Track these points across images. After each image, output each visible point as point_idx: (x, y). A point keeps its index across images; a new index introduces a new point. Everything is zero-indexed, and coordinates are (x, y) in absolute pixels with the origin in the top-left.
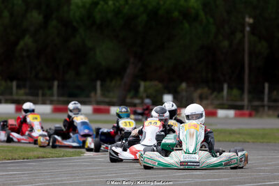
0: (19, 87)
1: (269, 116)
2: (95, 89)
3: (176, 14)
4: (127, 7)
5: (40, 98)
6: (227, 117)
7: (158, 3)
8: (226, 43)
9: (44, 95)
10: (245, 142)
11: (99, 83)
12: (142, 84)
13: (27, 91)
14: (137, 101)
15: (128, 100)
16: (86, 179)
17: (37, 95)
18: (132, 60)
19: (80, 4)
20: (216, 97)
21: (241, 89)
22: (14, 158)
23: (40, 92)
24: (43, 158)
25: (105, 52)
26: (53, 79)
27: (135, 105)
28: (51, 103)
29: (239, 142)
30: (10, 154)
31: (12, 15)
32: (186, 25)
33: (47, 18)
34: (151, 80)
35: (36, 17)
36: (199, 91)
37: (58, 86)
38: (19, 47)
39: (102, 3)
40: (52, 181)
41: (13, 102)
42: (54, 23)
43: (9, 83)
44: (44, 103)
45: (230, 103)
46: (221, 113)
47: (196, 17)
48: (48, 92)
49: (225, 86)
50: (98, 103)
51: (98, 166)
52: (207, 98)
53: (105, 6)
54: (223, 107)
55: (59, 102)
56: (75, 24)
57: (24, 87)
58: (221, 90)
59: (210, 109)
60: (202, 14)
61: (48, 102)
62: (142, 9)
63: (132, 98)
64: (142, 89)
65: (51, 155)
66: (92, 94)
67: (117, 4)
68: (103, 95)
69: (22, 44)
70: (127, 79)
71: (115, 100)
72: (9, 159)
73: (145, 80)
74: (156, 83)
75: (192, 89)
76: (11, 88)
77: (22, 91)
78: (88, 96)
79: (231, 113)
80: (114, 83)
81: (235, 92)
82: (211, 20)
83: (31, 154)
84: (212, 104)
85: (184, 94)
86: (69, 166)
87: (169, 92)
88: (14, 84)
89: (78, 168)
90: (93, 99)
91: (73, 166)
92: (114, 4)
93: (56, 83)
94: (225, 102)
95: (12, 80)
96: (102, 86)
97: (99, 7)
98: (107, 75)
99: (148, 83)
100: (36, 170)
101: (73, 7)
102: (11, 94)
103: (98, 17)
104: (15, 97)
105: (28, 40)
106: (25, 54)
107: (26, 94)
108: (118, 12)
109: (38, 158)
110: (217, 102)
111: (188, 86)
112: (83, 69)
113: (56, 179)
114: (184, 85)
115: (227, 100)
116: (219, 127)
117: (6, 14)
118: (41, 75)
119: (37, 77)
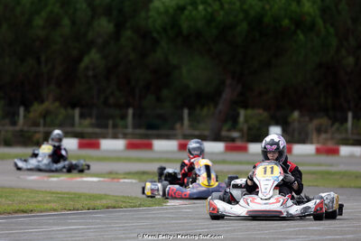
0: (82, 116)
2: (181, 119)
3: (286, 22)
4: (222, 13)
5: (110, 131)
6: (352, 156)
7: (263, 8)
9: (115, 126)
11: (186, 112)
12: (242, 113)
13: (94, 121)
14: (235, 134)
15: (224, 133)
17: (106, 126)
18: (228, 82)
19: (162, 9)
20: (338, 129)
22: (76, 207)
23: (111, 122)
24: (114, 208)
25: (194, 71)
26: (128, 105)
27: (233, 140)
28: (125, 136)
30: (72, 203)
31: (73, 23)
32: (301, 37)
33: (119, 27)
34: (253, 107)
35: (104, 25)
36: (316, 122)
37: (134, 115)
38: (83, 65)
39: (190, 8)
41: (75, 135)
42: (128, 33)
43: (70, 111)
44: (115, 137)
45: (356, 137)
46: (345, 150)
47: (313, 26)
48: (120, 123)
49: (350, 115)
50: (185, 137)
51: (185, 218)
52: (326, 132)
53: (194, 13)
54: (347, 142)
55: (134, 136)
56: (155, 35)
57: (90, 116)
59: (330, 145)
60: (320, 22)
61: (120, 135)
62: (241, 16)
63: (229, 130)
64: (241, 119)
65: (124, 204)
66: (178, 126)
67: (209, 10)
68: (192, 126)
69: (86, 60)
70: (222, 107)
71: (206, 133)
72: (70, 210)
73: (246, 107)
74: (261, 111)
75: (307, 119)
76: (73, 118)
77: (87, 122)
78: (173, 128)
79: (357, 150)
80: (205, 111)
82: (332, 30)
83: (98, 203)
84: (332, 139)
85: (296, 125)
87: (277, 123)
88: (77, 112)
89: (158, 222)
90: (179, 132)
91: (153, 218)
92: (205, 9)
93: (130, 111)
94: (350, 136)
95: (73, 106)
96: (190, 115)
97: (186, 13)
98: (197, 101)
99: (250, 112)
100: (105, 224)
101: (152, 13)
102: (73, 125)
103: (185, 26)
104: (78, 129)
105: (94, 56)
106: (90, 73)
107: (92, 125)
108: (210, 19)
109: (108, 208)
110: (338, 136)
111: (302, 115)
112: (165, 92)
114: (296, 114)
115: (352, 134)
116: (342, 168)
117: (66, 21)
118: (111, 100)
119: (106, 103)
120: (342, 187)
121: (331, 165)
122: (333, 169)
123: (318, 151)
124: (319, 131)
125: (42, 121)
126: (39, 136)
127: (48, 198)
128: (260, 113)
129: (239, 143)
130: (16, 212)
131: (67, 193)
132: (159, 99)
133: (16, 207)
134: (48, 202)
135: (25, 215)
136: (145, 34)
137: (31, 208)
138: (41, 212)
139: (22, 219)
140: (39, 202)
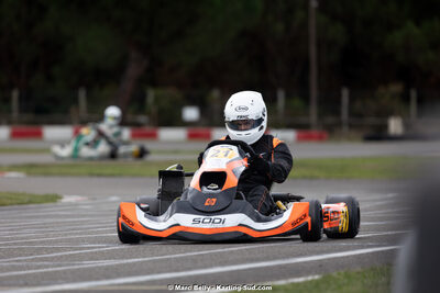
1: (350, 139)
2: (76, 101)
10: (312, 178)
11: (82, 94)
14: (142, 119)
15: (129, 117)
16: (66, 235)
18: (134, 55)
21: (306, 99)
28: (9, 123)
29: (304, 178)
37: (21, 98)
40: (13, 239)
49: (281, 94)
51: (84, 216)
63: (135, 113)
64: (150, 99)
70: (128, 85)
73: (154, 84)
78: (66, 112)
79: (290, 135)
81: (297, 103)
85: (215, 106)
87: (191, 102)
89: (52, 220)
93: (15, 94)
94: (280, 118)
96: (89, 97)
98: (96, 79)
99: (160, 92)
112: (57, 70)
114: (216, 94)
128: (171, 93)
129: (148, 129)
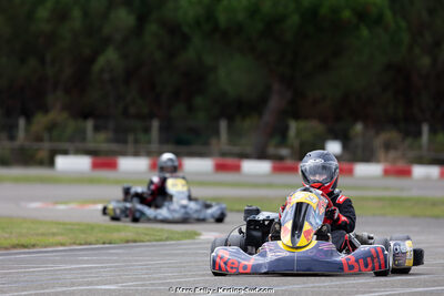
0: (97, 129)
2: (217, 133)
3: (347, 14)
4: (268, 2)
5: (130, 147)
6: (427, 179)
8: (426, 61)
9: (136, 141)
11: (223, 125)
12: (293, 126)
13: (110, 135)
14: (284, 152)
15: (271, 150)
17: (125, 142)
20: (410, 146)
22: (89, 240)
23: (131, 138)
24: (135, 241)
25: (234, 74)
26: (151, 116)
27: (281, 158)
28: (148, 154)
30: (83, 236)
31: (86, 14)
32: (365, 32)
33: (142, 19)
34: (307, 117)
35: (123, 18)
36: (383, 137)
37: (161, 129)
38: (97, 67)
41: (87, 152)
42: (152, 27)
43: (80, 123)
44: (136, 154)
46: (419, 171)
47: (379, 20)
48: (143, 137)
49: (425, 129)
50: (223, 154)
52: (396, 148)
54: (421, 161)
56: (186, 29)
57: (106, 128)
58: (418, 134)
59: (401, 164)
60: (388, 14)
61: (143, 152)
62: (292, 6)
63: (277, 146)
64: (292, 132)
65: (147, 238)
66: (214, 141)
68: (231, 142)
69: (101, 61)
70: (268, 117)
71: (249, 149)
72: (81, 244)
73: (297, 117)
74: (315, 123)
75: (372, 132)
76: (84, 132)
77: (102, 136)
78: (206, 143)
79: (434, 171)
80: (247, 123)
81: (442, 138)
82: (403, 24)
83: (116, 236)
84: (404, 157)
85: (359, 141)
86: (177, 255)
87: (335, 137)
88: (89, 124)
90: (214, 149)
91: (183, 255)
93: (155, 124)
94: (425, 153)
95: (85, 117)
96: (230, 128)
98: (237, 109)
99: (302, 124)
100: (125, 261)
102: (84, 139)
103: (222, 18)
104: (91, 145)
105: (110, 56)
106: (106, 76)
107: (109, 141)
108: (254, 12)
109: (127, 242)
110: (411, 154)
111: (366, 126)
112: (199, 101)
113: (155, 276)
114: (359, 127)
115: (429, 150)
116: (414, 193)
117: (76, 13)
118: (132, 110)
119: (125, 113)
120: (415, 216)
121: (402, 189)
122: (405, 194)
123: (387, 172)
124: (388, 147)
125: (46, 136)
126: (43, 154)
127: (55, 230)
128: (315, 126)
129: (289, 163)
130: (14, 247)
131: (79, 224)
132: (191, 109)
133: (15, 241)
134: (54, 234)
135: (27, 250)
136: (173, 29)
137: (33, 241)
138: (46, 247)
139: (22, 255)
140: (43, 234)
